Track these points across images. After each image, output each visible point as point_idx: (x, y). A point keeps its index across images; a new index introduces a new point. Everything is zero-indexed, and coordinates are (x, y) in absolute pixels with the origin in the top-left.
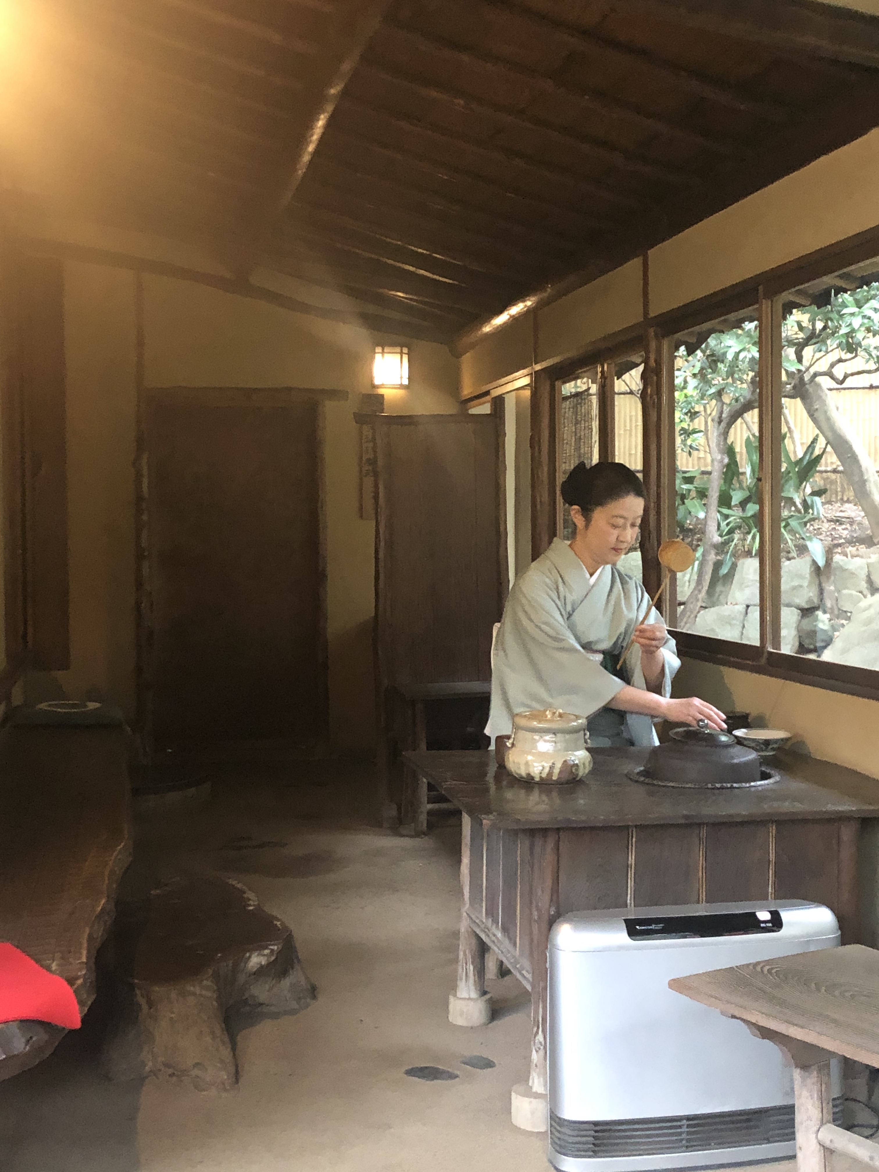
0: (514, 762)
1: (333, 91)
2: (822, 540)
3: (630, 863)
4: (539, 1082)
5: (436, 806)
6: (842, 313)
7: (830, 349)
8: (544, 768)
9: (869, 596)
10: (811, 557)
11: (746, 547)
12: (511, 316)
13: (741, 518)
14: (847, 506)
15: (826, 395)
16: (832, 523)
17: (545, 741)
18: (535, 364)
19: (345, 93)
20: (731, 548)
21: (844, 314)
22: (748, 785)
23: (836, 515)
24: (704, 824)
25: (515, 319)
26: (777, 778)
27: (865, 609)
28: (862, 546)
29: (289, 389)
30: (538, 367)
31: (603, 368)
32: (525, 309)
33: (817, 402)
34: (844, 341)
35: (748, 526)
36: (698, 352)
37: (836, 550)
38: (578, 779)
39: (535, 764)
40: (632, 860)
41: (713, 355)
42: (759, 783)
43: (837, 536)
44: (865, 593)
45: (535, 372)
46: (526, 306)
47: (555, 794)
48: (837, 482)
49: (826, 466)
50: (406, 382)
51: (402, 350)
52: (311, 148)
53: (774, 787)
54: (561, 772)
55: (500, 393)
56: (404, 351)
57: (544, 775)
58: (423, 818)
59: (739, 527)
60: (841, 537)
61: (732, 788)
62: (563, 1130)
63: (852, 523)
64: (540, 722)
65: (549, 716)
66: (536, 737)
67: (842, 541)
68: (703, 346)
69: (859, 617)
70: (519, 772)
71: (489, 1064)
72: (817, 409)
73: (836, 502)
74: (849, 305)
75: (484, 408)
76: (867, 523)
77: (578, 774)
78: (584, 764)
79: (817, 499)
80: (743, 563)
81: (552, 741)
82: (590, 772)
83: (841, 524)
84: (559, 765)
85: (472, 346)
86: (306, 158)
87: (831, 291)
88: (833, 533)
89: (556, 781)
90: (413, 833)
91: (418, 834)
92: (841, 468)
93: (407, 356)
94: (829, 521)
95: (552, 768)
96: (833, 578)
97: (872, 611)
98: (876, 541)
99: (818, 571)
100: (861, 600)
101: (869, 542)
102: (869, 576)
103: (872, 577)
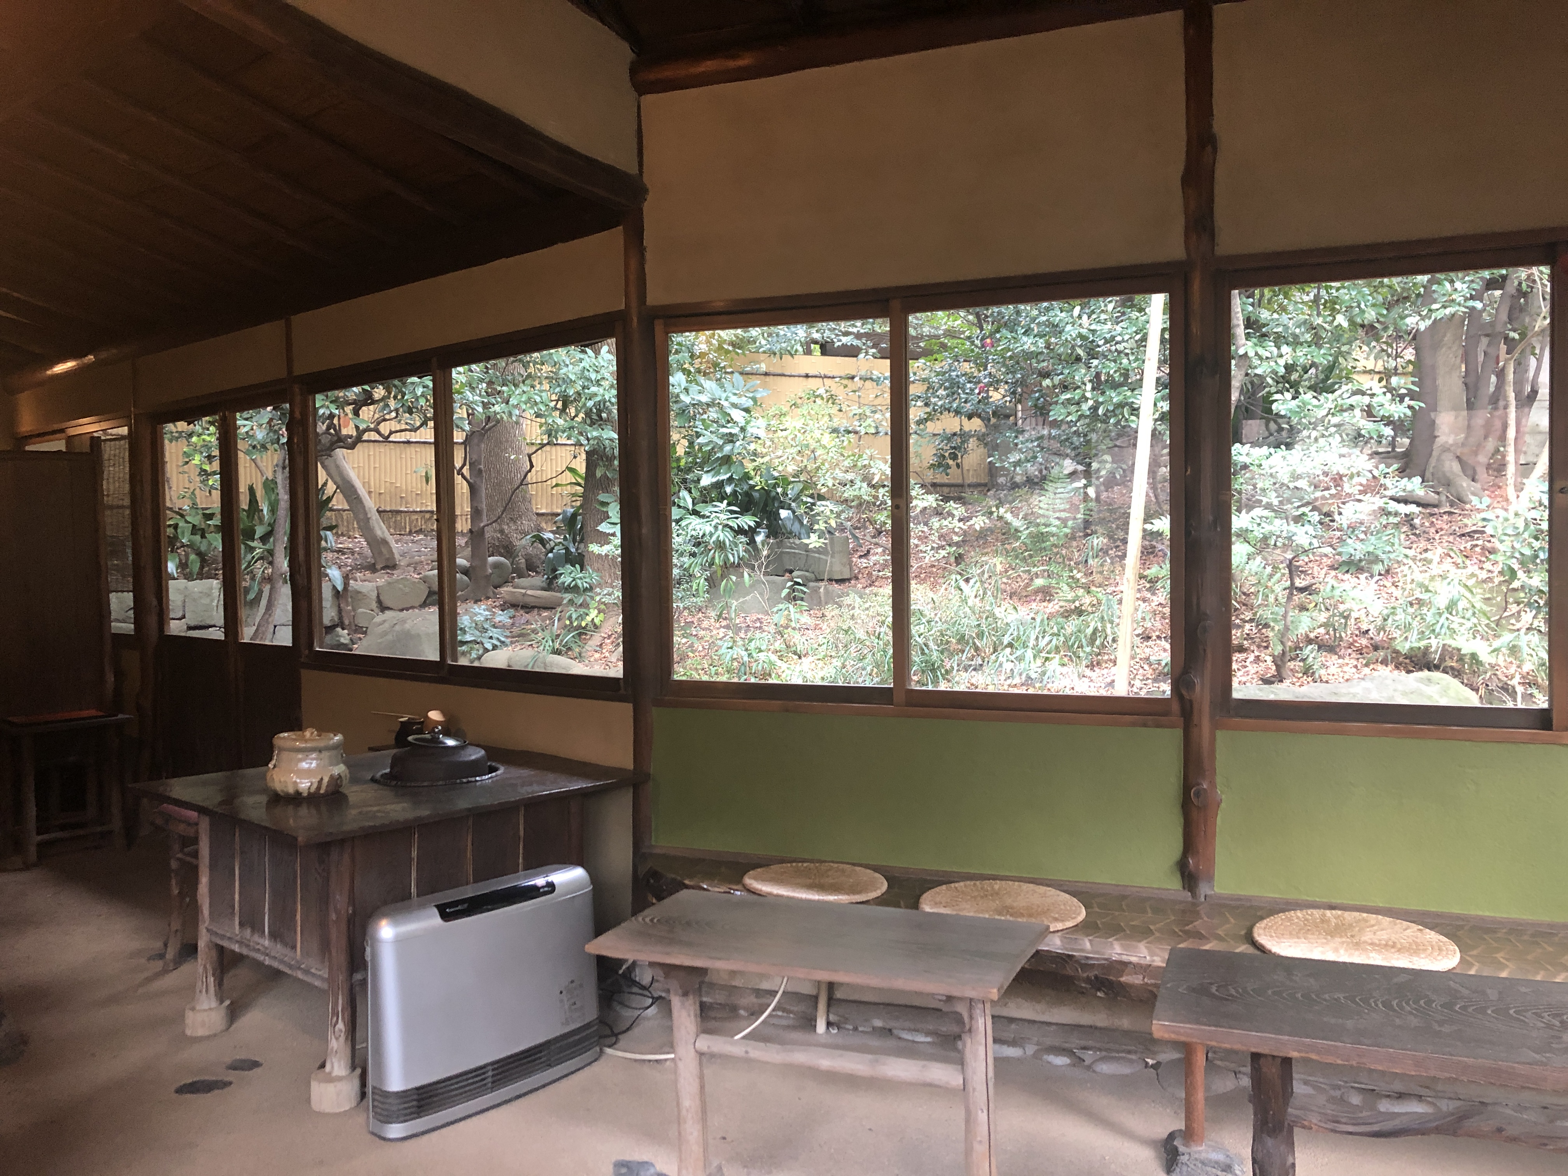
2: (335, 568)
4: (340, 1066)
5: (46, 837)
8: (312, 784)
9: (381, 613)
10: (332, 583)
16: (336, 553)
17: (313, 759)
20: (258, 576)
22: (482, 778)
26: (502, 770)
27: (378, 624)
28: (366, 572)
37: (350, 577)
38: (341, 788)
39: (302, 782)
40: (414, 854)
42: (490, 775)
44: (376, 611)
46: (121, 352)
47: (322, 807)
48: (344, 519)
49: (335, 505)
53: (504, 777)
54: (327, 785)
57: (313, 790)
59: (264, 558)
60: (348, 565)
61: (469, 782)
62: (389, 1101)
65: (307, 737)
66: (300, 757)
67: (350, 568)
69: (375, 629)
70: (285, 791)
71: (255, 1064)
73: (344, 535)
75: (54, 446)
76: (370, 552)
78: (344, 775)
79: (328, 532)
81: (317, 759)
83: (344, 554)
84: (326, 780)
89: (323, 793)
92: (347, 508)
95: (319, 783)
96: (350, 600)
97: (386, 625)
98: (378, 567)
99: (337, 594)
100: (374, 617)
101: (372, 568)
102: (378, 597)
103: (381, 598)
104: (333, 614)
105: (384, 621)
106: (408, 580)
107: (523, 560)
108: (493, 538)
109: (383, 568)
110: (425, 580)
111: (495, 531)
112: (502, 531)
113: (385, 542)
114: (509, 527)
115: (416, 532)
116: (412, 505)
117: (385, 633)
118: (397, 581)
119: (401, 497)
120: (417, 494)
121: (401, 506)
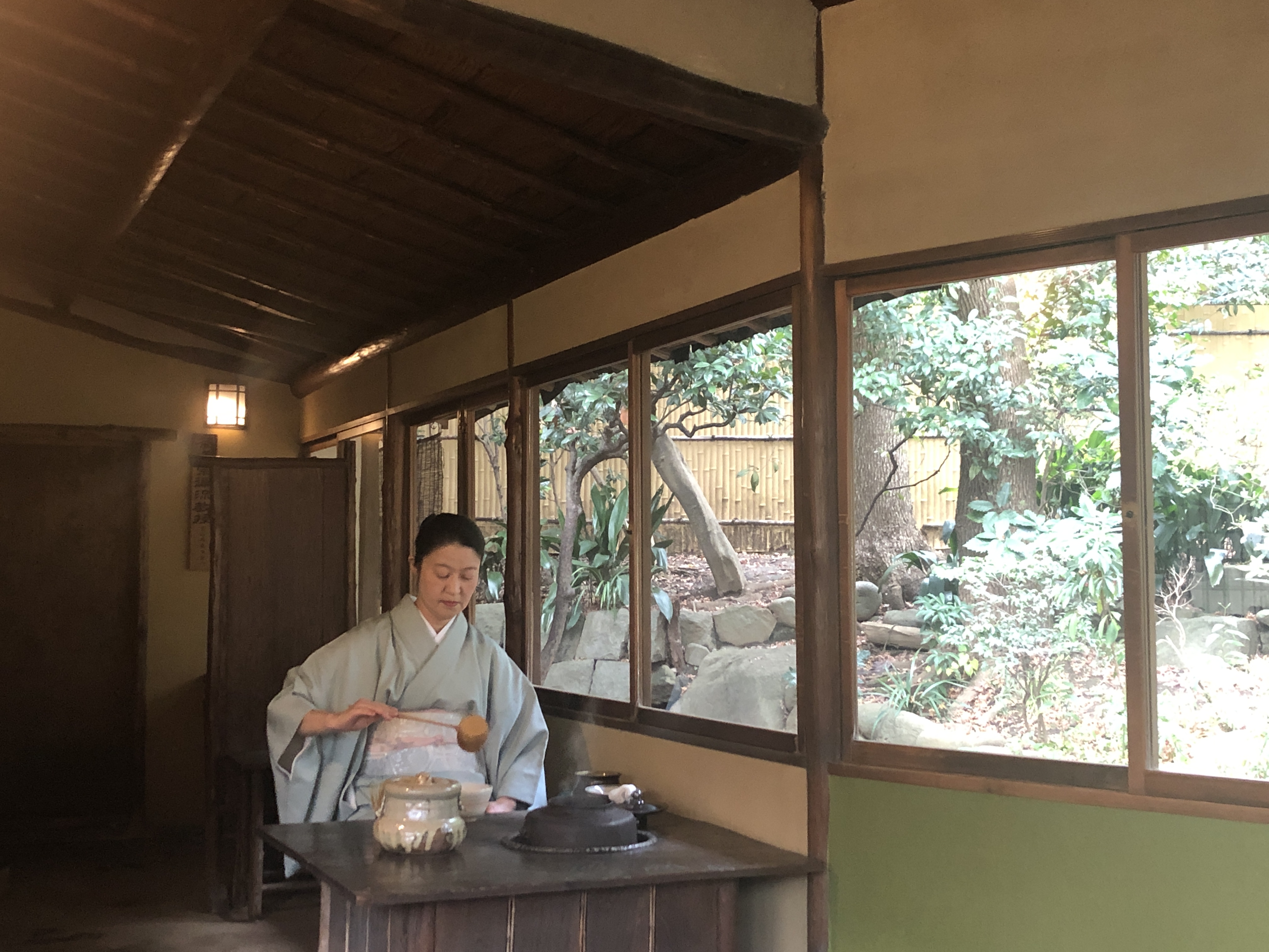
0: (384, 833)
1: (188, 122)
2: (667, 592)
3: (508, 936)
5: (272, 886)
6: (695, 366)
7: (682, 402)
8: (416, 838)
9: (715, 649)
10: (659, 609)
11: (594, 598)
12: (363, 358)
13: (588, 569)
14: (691, 557)
15: (672, 445)
16: (676, 575)
17: (419, 809)
18: (389, 408)
19: (200, 126)
20: (579, 600)
21: (696, 368)
22: (625, 848)
23: (681, 567)
24: (584, 891)
25: (365, 360)
26: (653, 840)
27: (711, 663)
28: (706, 599)
29: (111, 427)
30: (392, 411)
31: (463, 414)
32: (378, 351)
33: (663, 453)
34: (696, 395)
35: (596, 576)
36: (554, 402)
37: (682, 603)
38: (452, 848)
39: (407, 834)
40: (510, 933)
41: (567, 404)
42: (637, 846)
43: (682, 588)
44: (710, 647)
45: (389, 416)
46: (379, 348)
47: (428, 867)
48: (681, 533)
49: (670, 516)
50: (242, 422)
51: (238, 388)
52: (157, 178)
53: (651, 849)
54: (434, 842)
55: (348, 437)
56: (241, 390)
57: (416, 846)
58: (258, 900)
59: (587, 579)
60: (686, 589)
63: (696, 576)
64: (412, 788)
65: (421, 782)
66: (408, 805)
67: (687, 593)
68: (558, 396)
69: (705, 671)
70: (389, 843)
72: (663, 460)
73: (680, 554)
74: (701, 359)
75: (330, 453)
76: (711, 574)
77: (451, 844)
78: (458, 832)
79: (662, 550)
80: (592, 616)
81: (425, 809)
82: (464, 841)
83: (685, 576)
84: (432, 835)
85: (318, 386)
86: (151, 187)
87: (689, 347)
88: (678, 585)
89: (430, 851)
90: (247, 917)
91: (251, 919)
92: (686, 519)
93: (244, 394)
94: (673, 573)
95: (424, 837)
96: (679, 631)
97: (719, 664)
98: (720, 593)
99: (665, 624)
100: (706, 654)
101: (714, 594)
102: (714, 629)
103: (718, 631)
104: (658, 648)
105: (717, 660)
106: (751, 609)
107: (898, 587)
108: (861, 558)
109: (725, 594)
110: (773, 609)
111: (864, 549)
112: (872, 550)
113: (728, 562)
114: (882, 544)
115: (778, 550)
116: (773, 516)
117: (716, 675)
118: (738, 610)
119: (761, 507)
120: (779, 503)
121: (760, 518)
